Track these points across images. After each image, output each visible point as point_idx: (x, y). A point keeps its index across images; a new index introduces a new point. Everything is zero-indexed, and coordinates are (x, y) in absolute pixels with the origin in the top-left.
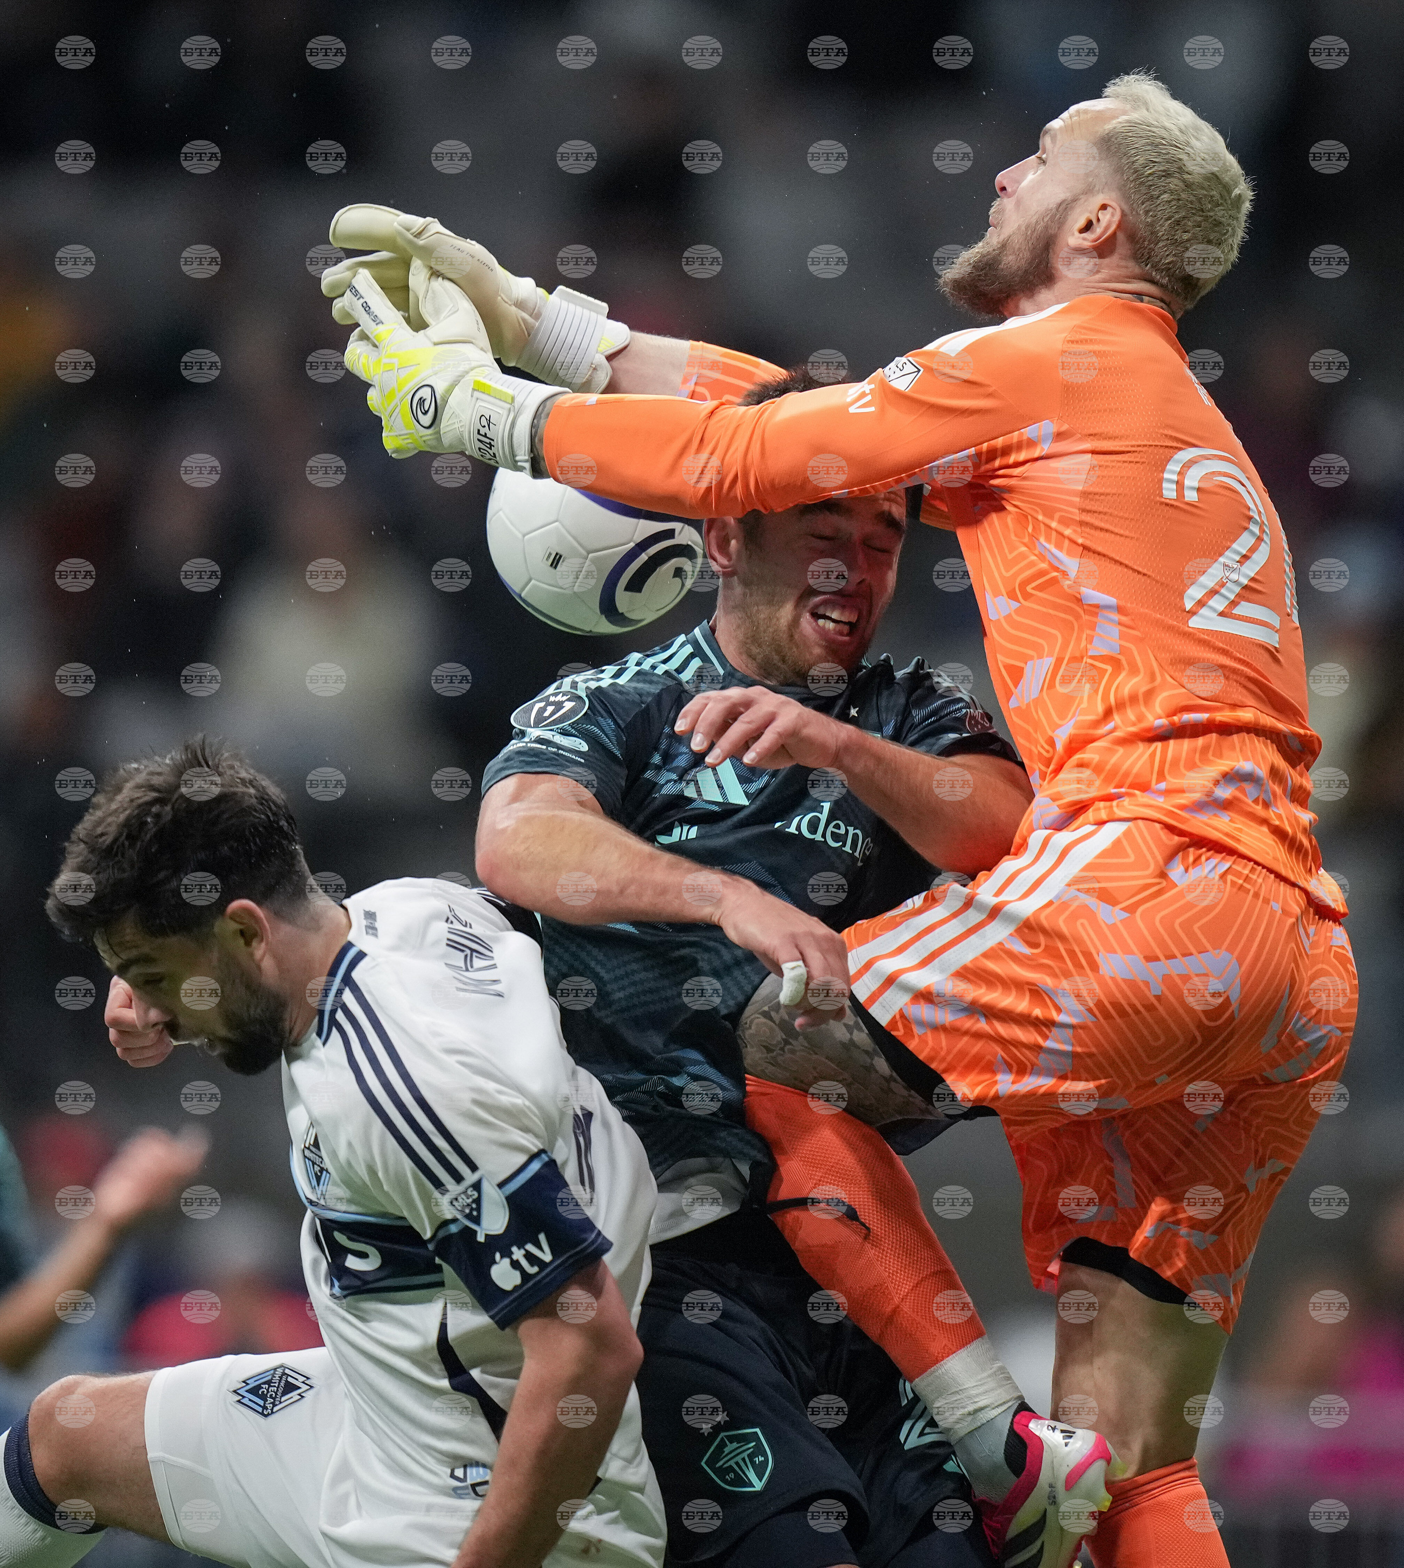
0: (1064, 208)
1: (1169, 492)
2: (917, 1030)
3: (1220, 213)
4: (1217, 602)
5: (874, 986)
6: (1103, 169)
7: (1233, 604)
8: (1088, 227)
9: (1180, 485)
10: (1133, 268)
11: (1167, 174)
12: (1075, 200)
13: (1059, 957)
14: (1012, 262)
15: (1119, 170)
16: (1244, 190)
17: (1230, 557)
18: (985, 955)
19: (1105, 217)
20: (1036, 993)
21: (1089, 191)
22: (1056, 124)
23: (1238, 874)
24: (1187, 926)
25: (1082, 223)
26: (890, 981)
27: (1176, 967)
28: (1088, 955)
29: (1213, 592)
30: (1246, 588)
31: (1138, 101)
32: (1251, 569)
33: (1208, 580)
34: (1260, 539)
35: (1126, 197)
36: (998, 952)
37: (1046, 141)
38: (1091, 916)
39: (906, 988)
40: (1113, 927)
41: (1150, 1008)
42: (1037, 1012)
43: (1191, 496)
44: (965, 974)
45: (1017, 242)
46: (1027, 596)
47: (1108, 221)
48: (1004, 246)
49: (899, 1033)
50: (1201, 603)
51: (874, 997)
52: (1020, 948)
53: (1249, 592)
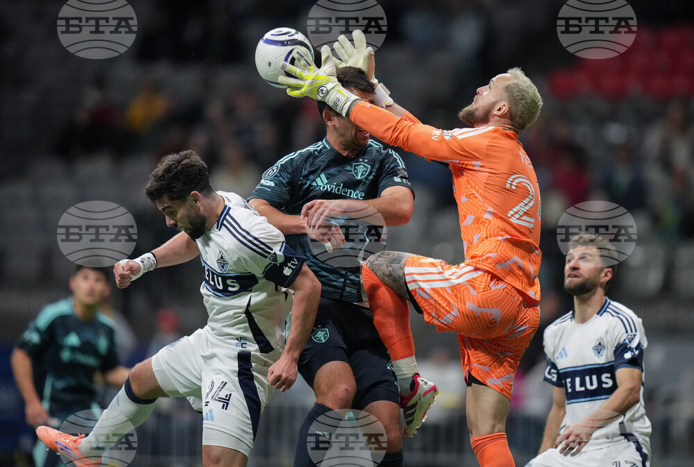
0: (494, 104)
1: (508, 186)
2: (418, 295)
3: (533, 110)
4: (517, 216)
5: (411, 280)
6: (505, 95)
7: (521, 216)
8: (500, 110)
9: (511, 184)
10: (510, 122)
11: (522, 99)
12: (497, 102)
13: (457, 298)
14: (479, 114)
15: (509, 96)
16: (541, 103)
17: (522, 204)
18: (440, 288)
19: (504, 108)
20: (449, 304)
21: (501, 100)
22: (494, 79)
23: (508, 289)
24: (491, 301)
25: (498, 108)
26: (415, 281)
27: (485, 310)
28: (464, 300)
29: (516, 213)
30: (525, 212)
31: (516, 77)
32: (527, 208)
33: (515, 210)
34: (531, 199)
35: (510, 103)
36: (443, 289)
37: (491, 83)
38: (469, 291)
39: (418, 285)
40: (472, 296)
41: (475, 318)
42: (447, 308)
43: (514, 187)
44: (433, 289)
45: (480, 109)
46: (470, 198)
47: (505, 109)
48: (477, 109)
49: (413, 293)
50: (512, 215)
51: (410, 282)
52: (449, 291)
53: (526, 214)
